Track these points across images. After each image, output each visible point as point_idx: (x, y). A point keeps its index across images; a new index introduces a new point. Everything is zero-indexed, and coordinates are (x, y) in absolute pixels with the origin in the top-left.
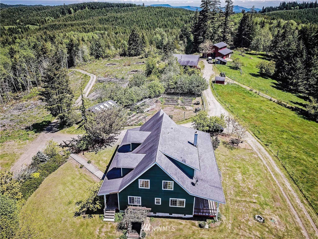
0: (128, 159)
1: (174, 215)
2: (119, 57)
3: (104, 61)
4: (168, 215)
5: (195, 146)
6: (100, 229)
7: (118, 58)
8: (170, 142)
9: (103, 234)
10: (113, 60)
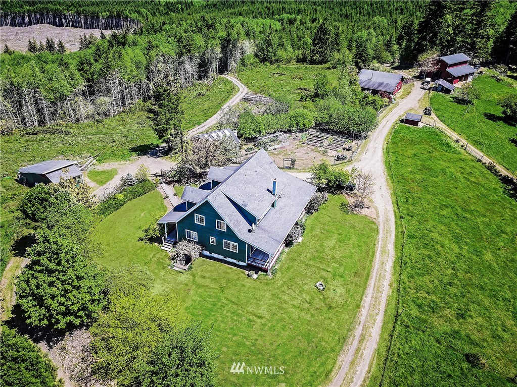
0: (194, 193)
1: (228, 259)
2: (295, 63)
3: (270, 68)
4: (222, 257)
5: (274, 195)
6: (154, 255)
7: (293, 65)
8: (241, 185)
9: (155, 259)
10: (284, 66)
